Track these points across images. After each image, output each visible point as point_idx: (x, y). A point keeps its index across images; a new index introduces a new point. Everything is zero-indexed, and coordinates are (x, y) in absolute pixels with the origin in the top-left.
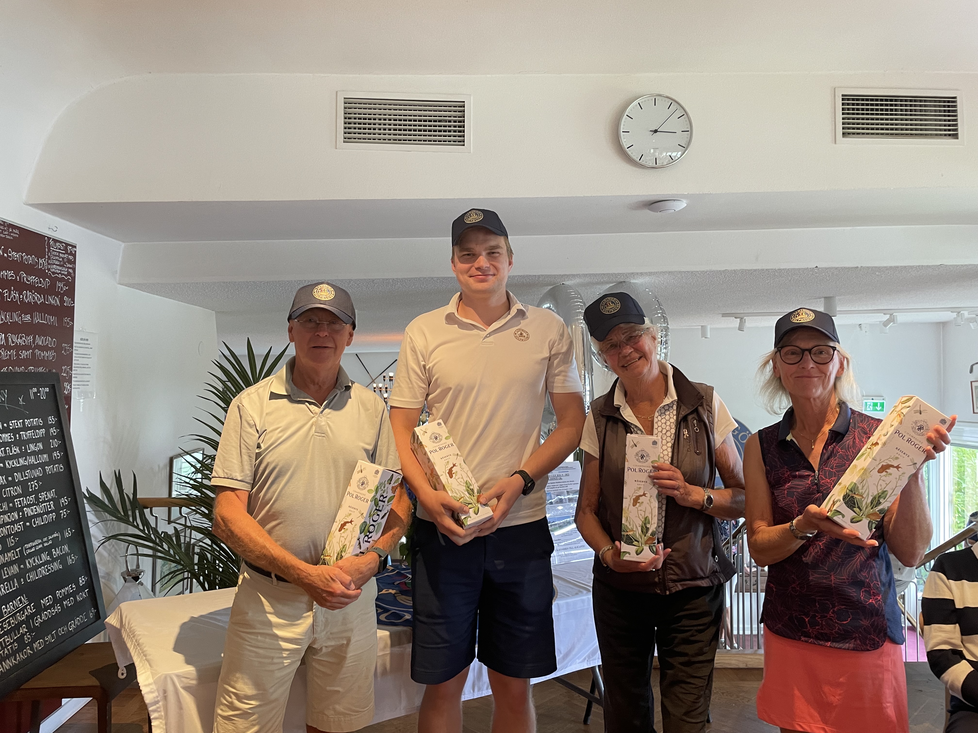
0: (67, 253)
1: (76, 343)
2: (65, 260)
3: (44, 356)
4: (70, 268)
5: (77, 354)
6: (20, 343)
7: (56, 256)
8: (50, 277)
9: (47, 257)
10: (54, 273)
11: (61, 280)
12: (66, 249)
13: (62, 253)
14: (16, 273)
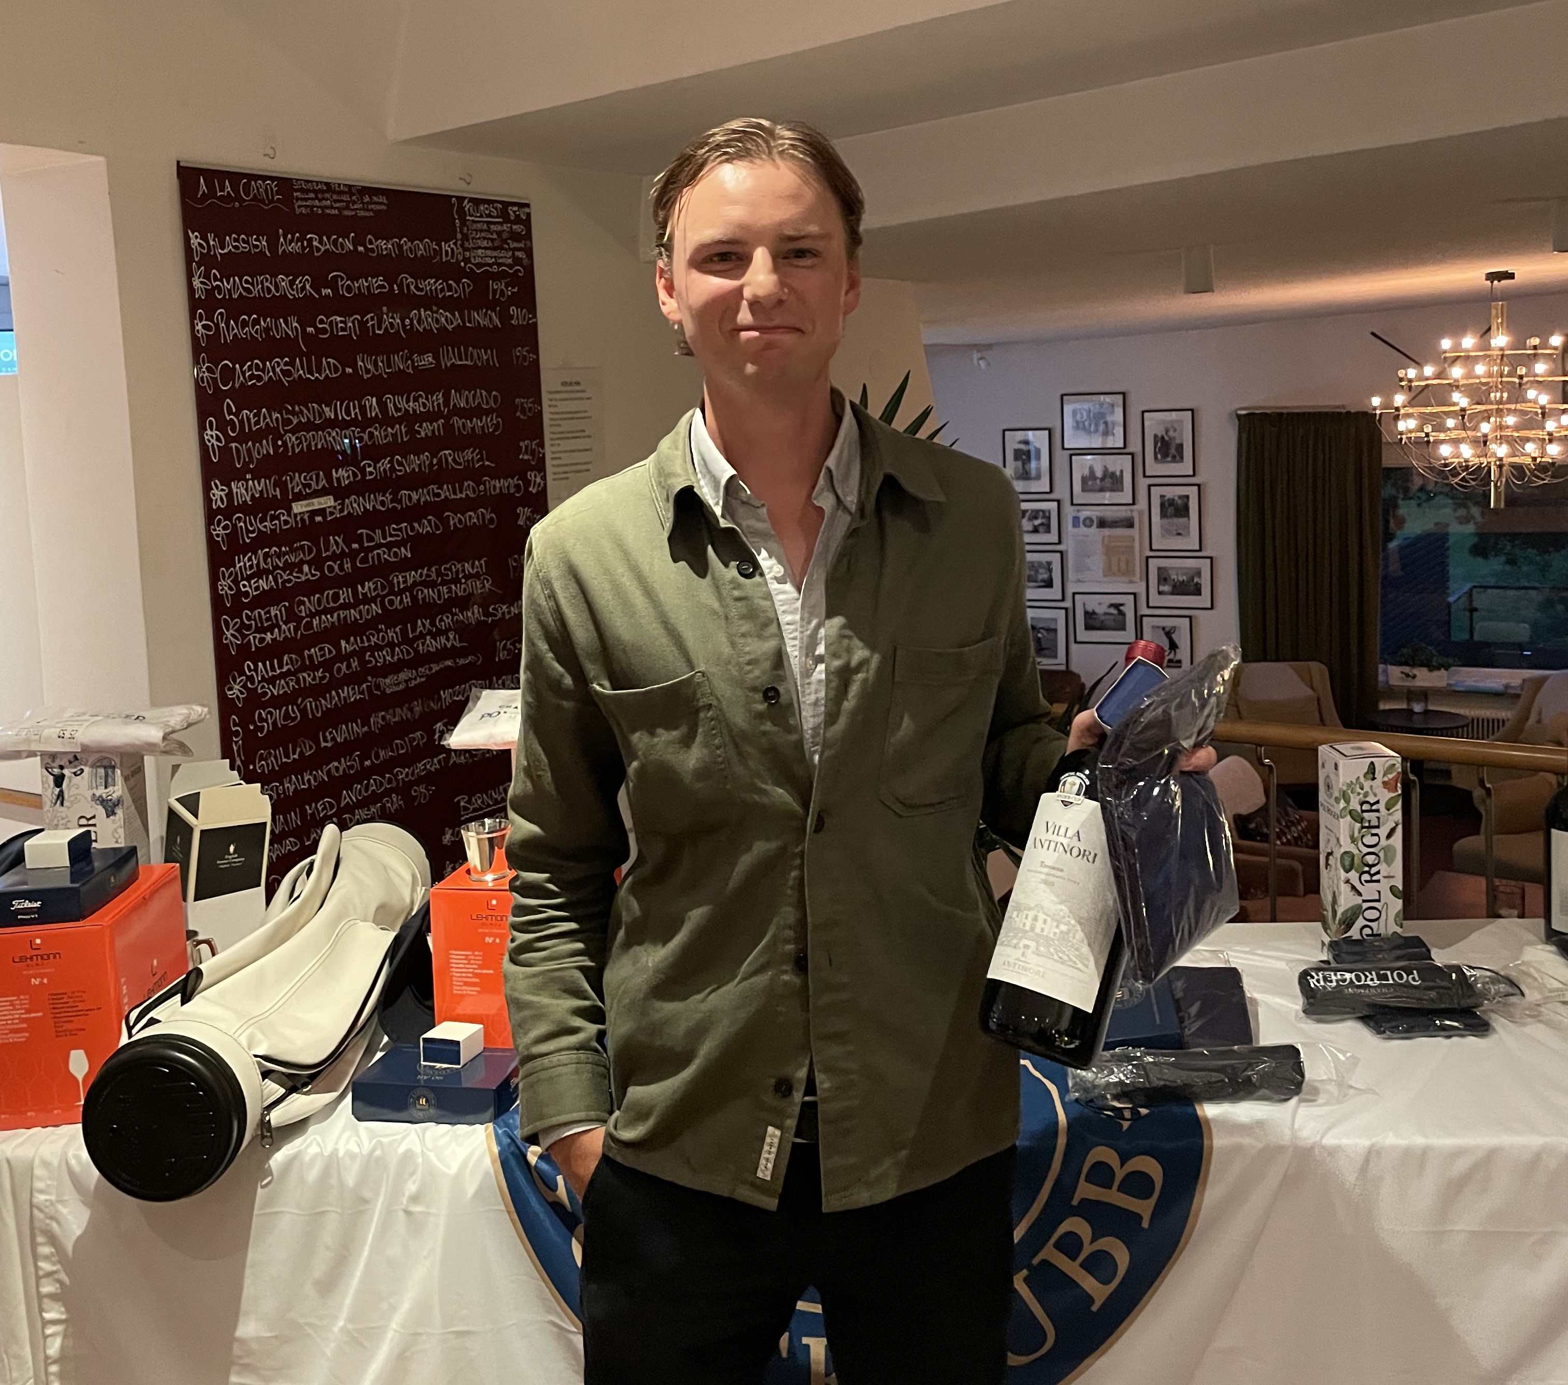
0: (507, 219)
1: (550, 393)
2: (505, 236)
3: (473, 428)
4: (519, 249)
5: (556, 413)
6: (414, 411)
7: (481, 231)
8: (471, 275)
9: (459, 236)
10: (479, 266)
11: (497, 276)
12: (504, 214)
13: (494, 223)
14: (391, 281)
